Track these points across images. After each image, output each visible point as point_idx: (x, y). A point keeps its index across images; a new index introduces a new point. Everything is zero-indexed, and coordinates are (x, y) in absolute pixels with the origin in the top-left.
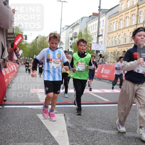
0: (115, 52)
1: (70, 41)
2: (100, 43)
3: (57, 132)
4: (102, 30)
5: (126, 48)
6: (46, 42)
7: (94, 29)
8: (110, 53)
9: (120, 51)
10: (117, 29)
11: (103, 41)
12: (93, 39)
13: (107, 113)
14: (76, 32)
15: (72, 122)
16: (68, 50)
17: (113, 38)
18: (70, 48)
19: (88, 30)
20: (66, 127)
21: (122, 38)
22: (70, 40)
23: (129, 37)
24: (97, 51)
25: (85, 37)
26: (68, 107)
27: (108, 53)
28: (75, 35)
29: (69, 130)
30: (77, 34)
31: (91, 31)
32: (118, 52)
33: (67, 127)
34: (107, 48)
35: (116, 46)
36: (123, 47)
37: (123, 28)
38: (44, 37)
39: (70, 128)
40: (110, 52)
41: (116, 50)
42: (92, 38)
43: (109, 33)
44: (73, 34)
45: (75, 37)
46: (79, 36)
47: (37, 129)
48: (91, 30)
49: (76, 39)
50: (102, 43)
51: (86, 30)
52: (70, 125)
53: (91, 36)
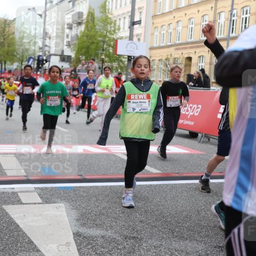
0: (167, 59)
1: (67, 31)
2: (135, 39)
3: (54, 246)
4: (140, 8)
5: (192, 51)
6: (10, 32)
7: (121, 6)
8: (157, 62)
9: (180, 57)
10: (174, 7)
11: (141, 34)
12: (119, 29)
13: (159, 200)
14: (81, 11)
15: (84, 224)
16: (63, 51)
17: (165, 27)
18: (65, 47)
19: (107, 8)
20: (72, 233)
21: (183, 27)
22: (67, 28)
23: (199, 26)
24: (129, 57)
25: (102, 25)
26: (71, 187)
27: (153, 60)
28: (79, 18)
29: (80, 240)
30: (83, 15)
31: (114, 9)
32: (175, 59)
33: (74, 234)
34: (152, 48)
35: (171, 46)
36: (186, 48)
37: (187, 5)
38: (6, 21)
39: (80, 236)
40: (157, 59)
41: (171, 55)
42: (117, 27)
43: (154, 16)
44: (73, 15)
45: (79, 24)
46: (87, 22)
47: (8, 239)
48: (116, 8)
49: (80, 27)
50: (139, 40)
51: (104, 7)
52: (80, 231)
53: (116, 21)
